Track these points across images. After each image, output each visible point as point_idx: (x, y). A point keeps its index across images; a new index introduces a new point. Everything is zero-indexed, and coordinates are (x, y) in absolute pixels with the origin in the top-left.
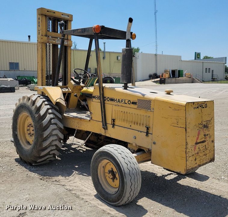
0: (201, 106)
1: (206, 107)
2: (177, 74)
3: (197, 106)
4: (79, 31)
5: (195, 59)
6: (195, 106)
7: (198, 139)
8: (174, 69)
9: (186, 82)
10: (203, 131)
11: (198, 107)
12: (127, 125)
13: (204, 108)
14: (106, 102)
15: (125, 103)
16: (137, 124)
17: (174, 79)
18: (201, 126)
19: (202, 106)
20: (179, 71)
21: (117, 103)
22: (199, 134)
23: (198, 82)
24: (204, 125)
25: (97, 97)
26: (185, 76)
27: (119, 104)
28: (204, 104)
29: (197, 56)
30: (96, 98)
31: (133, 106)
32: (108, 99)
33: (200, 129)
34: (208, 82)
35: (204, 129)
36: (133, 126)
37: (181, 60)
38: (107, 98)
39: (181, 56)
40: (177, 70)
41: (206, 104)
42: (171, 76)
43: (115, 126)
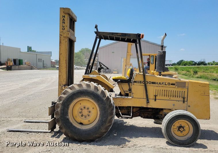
2: (17, 62)
4: (118, 34)
5: (28, 51)
8: (15, 58)
9: (27, 68)
12: (167, 98)
14: (148, 85)
15: (165, 85)
16: (175, 96)
17: (17, 67)
20: (20, 60)
21: (158, 85)
23: (36, 69)
25: (138, 81)
26: (25, 64)
27: (160, 85)
29: (29, 49)
30: (138, 83)
31: (172, 86)
32: (150, 83)
34: (43, 69)
36: (172, 98)
37: (21, 52)
38: (148, 82)
39: (20, 49)
40: (17, 59)
42: (14, 64)
43: (156, 100)
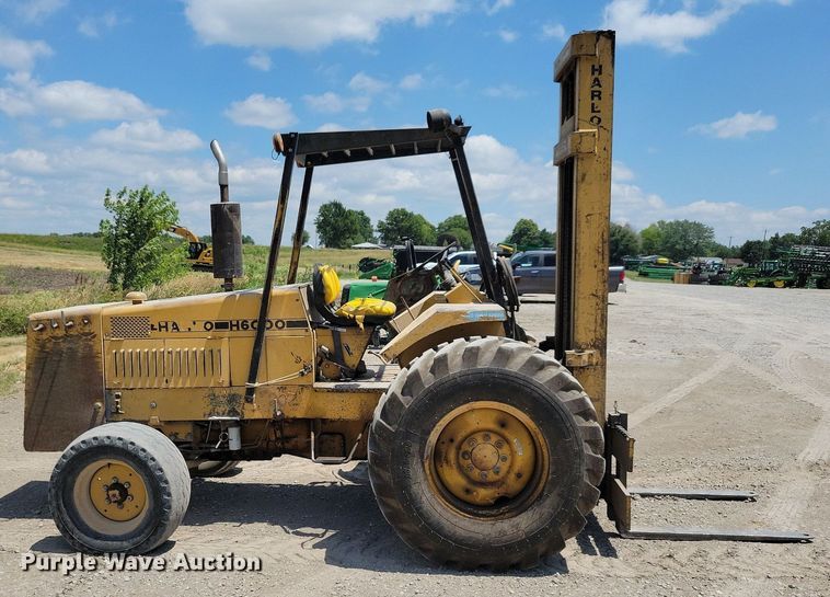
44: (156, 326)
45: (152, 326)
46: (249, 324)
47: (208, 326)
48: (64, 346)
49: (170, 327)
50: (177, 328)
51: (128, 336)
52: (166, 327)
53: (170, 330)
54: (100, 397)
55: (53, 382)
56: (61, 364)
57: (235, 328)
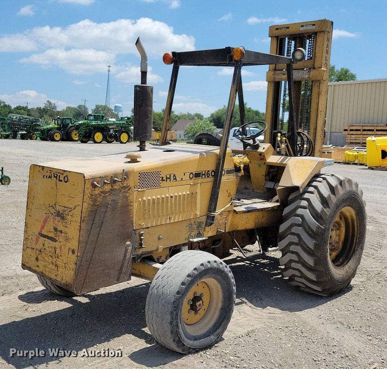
0: (56, 177)
1: (66, 182)
3: (49, 174)
6: (44, 173)
7: (43, 227)
10: (54, 221)
11: (50, 177)
13: (61, 181)
18: (53, 211)
19: (58, 178)
22: (45, 221)
24: (59, 211)
28: (62, 174)
33: (50, 215)
35: (57, 218)
41: (66, 176)
44: (165, 179)
45: (163, 178)
46: (210, 173)
47: (191, 176)
48: (110, 198)
49: (172, 178)
50: (175, 179)
51: (149, 186)
52: (170, 178)
53: (172, 180)
54: (129, 237)
55: (100, 230)
56: (107, 215)
57: (203, 176)
